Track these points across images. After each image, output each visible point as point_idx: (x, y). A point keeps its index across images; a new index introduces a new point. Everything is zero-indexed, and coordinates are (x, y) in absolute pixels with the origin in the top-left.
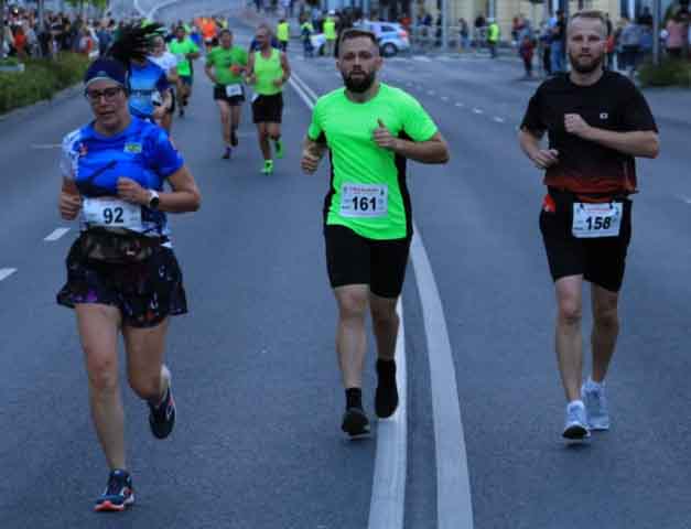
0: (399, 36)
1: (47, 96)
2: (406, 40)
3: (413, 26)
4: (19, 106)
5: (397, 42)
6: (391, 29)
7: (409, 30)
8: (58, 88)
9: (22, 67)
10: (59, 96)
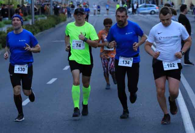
0: (156, 8)
1: (54, 26)
2: (158, 9)
3: (160, 5)
4: (46, 29)
5: (155, 10)
6: (154, 6)
7: (159, 7)
8: (57, 24)
9: (46, 18)
10: (57, 26)
